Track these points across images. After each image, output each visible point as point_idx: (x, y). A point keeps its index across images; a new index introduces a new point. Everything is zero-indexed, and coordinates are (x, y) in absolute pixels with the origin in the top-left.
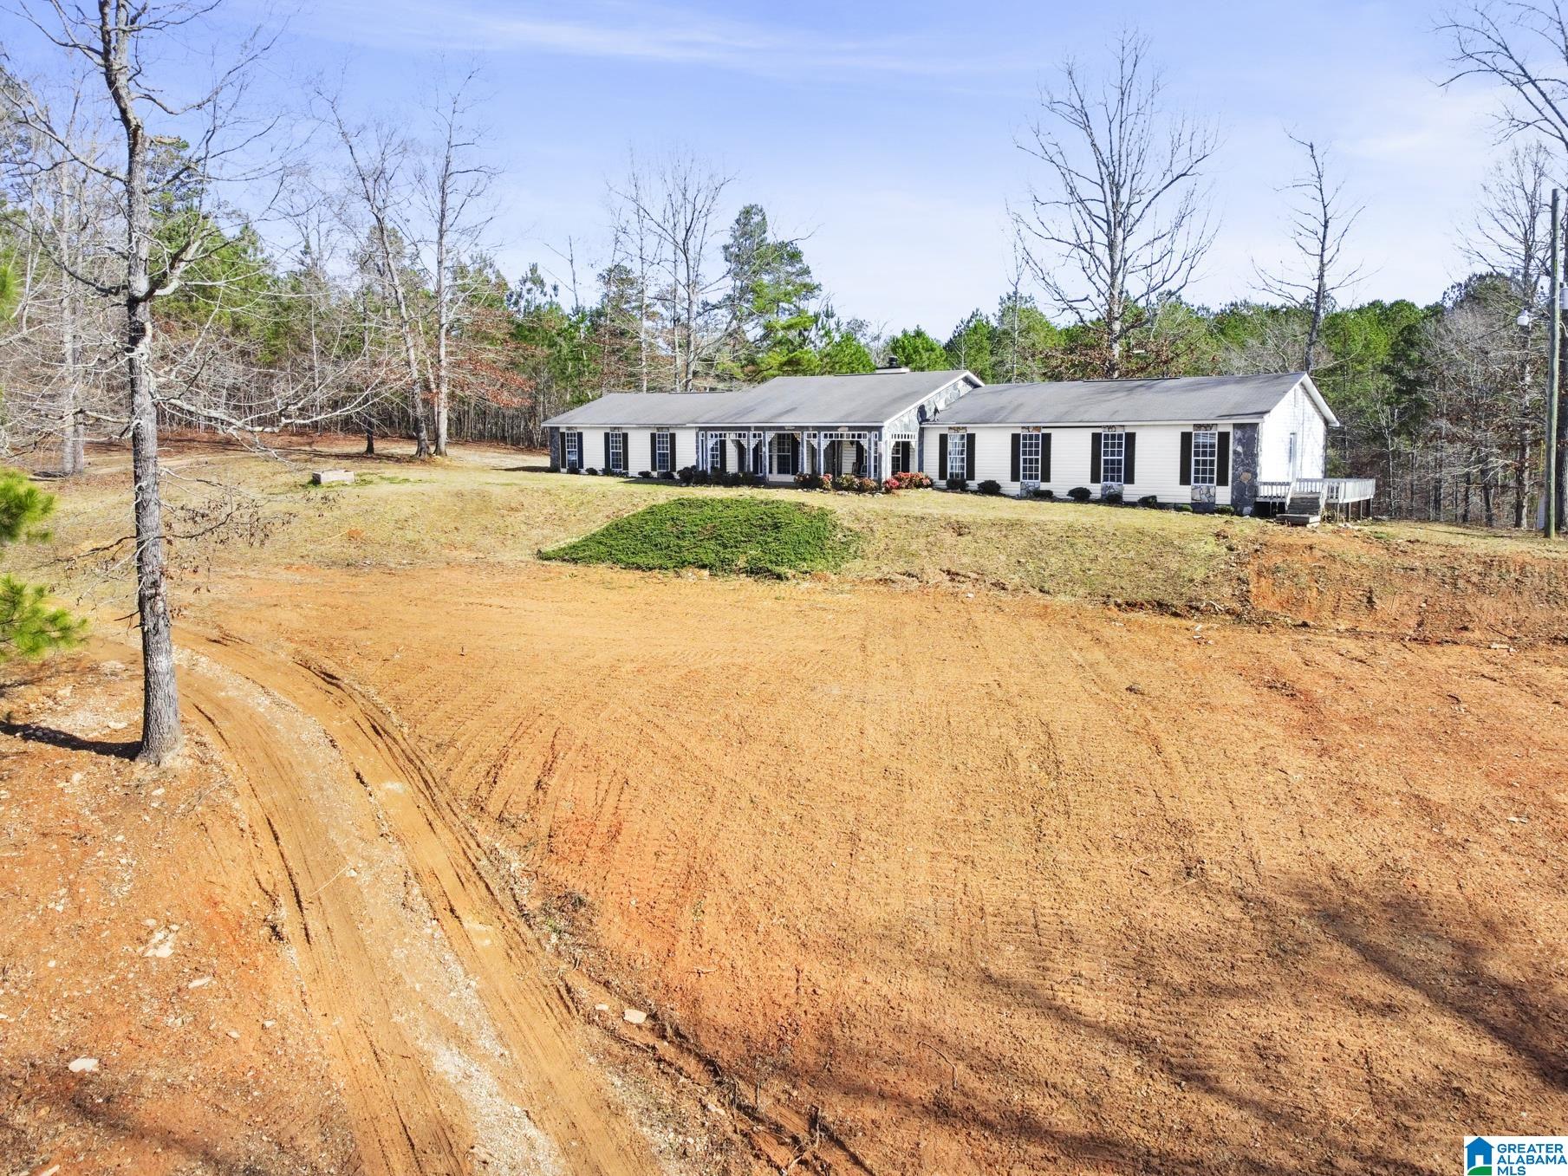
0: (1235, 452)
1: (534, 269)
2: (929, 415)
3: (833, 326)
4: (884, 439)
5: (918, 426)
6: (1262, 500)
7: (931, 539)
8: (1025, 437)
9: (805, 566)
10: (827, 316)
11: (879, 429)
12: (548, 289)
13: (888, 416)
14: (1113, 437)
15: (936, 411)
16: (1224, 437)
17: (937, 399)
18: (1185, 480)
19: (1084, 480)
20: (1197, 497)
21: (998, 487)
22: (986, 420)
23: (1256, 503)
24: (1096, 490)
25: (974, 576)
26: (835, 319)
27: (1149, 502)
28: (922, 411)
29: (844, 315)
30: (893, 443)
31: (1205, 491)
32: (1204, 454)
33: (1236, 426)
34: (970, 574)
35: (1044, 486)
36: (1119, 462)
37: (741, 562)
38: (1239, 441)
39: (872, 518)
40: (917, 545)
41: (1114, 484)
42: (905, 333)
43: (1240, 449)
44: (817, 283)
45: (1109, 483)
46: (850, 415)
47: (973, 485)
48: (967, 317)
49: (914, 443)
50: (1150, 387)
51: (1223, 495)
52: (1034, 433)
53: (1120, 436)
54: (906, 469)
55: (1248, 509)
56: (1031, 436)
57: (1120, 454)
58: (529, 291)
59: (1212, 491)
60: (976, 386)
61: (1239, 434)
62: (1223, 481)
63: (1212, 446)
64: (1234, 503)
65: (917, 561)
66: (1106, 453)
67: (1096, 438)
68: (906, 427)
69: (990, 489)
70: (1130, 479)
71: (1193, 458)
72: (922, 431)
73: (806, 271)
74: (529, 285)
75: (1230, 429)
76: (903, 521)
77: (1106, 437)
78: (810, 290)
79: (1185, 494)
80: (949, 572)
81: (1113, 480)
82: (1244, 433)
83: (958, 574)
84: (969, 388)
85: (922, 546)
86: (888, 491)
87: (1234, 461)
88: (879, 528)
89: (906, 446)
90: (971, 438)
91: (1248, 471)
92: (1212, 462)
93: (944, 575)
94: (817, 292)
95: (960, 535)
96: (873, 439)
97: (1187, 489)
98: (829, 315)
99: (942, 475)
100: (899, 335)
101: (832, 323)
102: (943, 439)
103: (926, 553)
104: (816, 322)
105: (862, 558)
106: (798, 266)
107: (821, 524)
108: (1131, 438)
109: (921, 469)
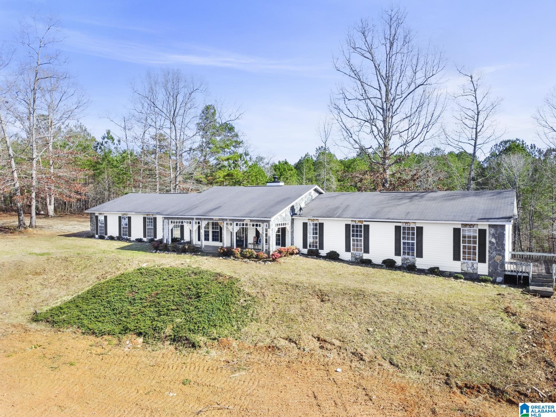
0: (490, 242)
1: (108, 133)
2: (297, 211)
3: (248, 159)
4: (271, 227)
5: (290, 218)
6: (509, 273)
7: (304, 305)
8: (353, 226)
9: (214, 332)
10: (246, 155)
11: (268, 222)
12: (116, 142)
13: (274, 214)
14: (409, 228)
15: (301, 209)
16: (482, 233)
17: (300, 202)
18: (456, 257)
19: (390, 254)
20: (465, 269)
21: (338, 255)
22: (330, 215)
23: (505, 276)
24: (399, 260)
25: (337, 343)
26: (249, 156)
27: (434, 271)
28: (293, 209)
29: (254, 155)
30: (277, 229)
31: (470, 265)
32: (469, 242)
33: (490, 226)
34: (334, 341)
35: (366, 256)
36: (413, 244)
37: (168, 331)
38: (493, 236)
39: (264, 284)
40: (294, 310)
41: (410, 257)
42: (279, 162)
43: (493, 240)
44: (241, 140)
45: (406, 256)
46: (251, 212)
47: (323, 253)
48: (303, 156)
49: (288, 228)
50: (422, 197)
51: (483, 269)
52: (359, 224)
53: (413, 228)
54: (284, 245)
55: (499, 279)
56: (357, 226)
57: (413, 239)
58: (106, 142)
59: (475, 265)
60: (320, 193)
61: (493, 231)
62: (482, 259)
63: (475, 237)
64: (490, 275)
65: (295, 327)
66: (404, 238)
67: (398, 229)
68: (284, 219)
69: (333, 256)
70: (420, 254)
71: (462, 245)
72: (293, 220)
73: (237, 136)
74: (106, 140)
75: (487, 228)
76: (284, 288)
77: (404, 228)
78: (238, 144)
79: (456, 267)
80: (319, 339)
81: (408, 254)
82: (496, 230)
83: (325, 341)
84: (317, 194)
85: (298, 312)
86: (274, 260)
87: (490, 248)
88: (268, 293)
89: (284, 230)
90: (321, 225)
91: (499, 255)
92: (474, 248)
93: (315, 340)
94: (241, 145)
95: (322, 301)
96: (265, 227)
97: (458, 263)
98: (246, 154)
99: (305, 246)
100: (277, 163)
101: (248, 157)
102: (305, 225)
103: (300, 319)
104: (241, 157)
105: (256, 321)
106: (233, 133)
107: (229, 292)
108: (420, 230)
109: (292, 244)
